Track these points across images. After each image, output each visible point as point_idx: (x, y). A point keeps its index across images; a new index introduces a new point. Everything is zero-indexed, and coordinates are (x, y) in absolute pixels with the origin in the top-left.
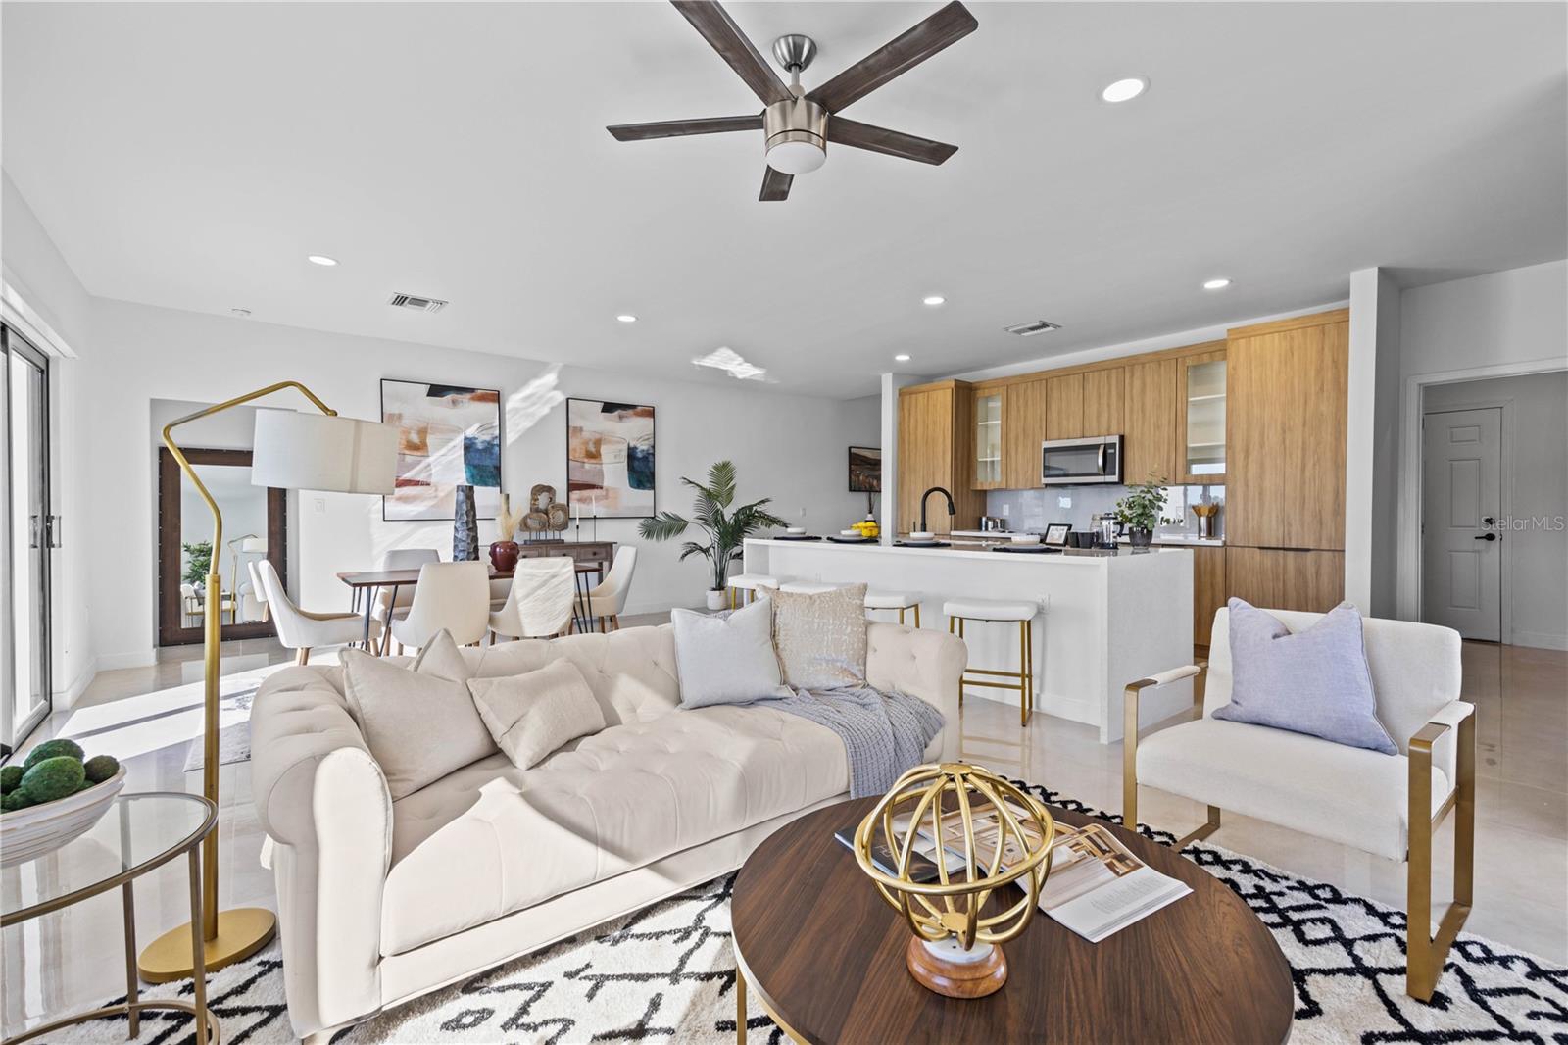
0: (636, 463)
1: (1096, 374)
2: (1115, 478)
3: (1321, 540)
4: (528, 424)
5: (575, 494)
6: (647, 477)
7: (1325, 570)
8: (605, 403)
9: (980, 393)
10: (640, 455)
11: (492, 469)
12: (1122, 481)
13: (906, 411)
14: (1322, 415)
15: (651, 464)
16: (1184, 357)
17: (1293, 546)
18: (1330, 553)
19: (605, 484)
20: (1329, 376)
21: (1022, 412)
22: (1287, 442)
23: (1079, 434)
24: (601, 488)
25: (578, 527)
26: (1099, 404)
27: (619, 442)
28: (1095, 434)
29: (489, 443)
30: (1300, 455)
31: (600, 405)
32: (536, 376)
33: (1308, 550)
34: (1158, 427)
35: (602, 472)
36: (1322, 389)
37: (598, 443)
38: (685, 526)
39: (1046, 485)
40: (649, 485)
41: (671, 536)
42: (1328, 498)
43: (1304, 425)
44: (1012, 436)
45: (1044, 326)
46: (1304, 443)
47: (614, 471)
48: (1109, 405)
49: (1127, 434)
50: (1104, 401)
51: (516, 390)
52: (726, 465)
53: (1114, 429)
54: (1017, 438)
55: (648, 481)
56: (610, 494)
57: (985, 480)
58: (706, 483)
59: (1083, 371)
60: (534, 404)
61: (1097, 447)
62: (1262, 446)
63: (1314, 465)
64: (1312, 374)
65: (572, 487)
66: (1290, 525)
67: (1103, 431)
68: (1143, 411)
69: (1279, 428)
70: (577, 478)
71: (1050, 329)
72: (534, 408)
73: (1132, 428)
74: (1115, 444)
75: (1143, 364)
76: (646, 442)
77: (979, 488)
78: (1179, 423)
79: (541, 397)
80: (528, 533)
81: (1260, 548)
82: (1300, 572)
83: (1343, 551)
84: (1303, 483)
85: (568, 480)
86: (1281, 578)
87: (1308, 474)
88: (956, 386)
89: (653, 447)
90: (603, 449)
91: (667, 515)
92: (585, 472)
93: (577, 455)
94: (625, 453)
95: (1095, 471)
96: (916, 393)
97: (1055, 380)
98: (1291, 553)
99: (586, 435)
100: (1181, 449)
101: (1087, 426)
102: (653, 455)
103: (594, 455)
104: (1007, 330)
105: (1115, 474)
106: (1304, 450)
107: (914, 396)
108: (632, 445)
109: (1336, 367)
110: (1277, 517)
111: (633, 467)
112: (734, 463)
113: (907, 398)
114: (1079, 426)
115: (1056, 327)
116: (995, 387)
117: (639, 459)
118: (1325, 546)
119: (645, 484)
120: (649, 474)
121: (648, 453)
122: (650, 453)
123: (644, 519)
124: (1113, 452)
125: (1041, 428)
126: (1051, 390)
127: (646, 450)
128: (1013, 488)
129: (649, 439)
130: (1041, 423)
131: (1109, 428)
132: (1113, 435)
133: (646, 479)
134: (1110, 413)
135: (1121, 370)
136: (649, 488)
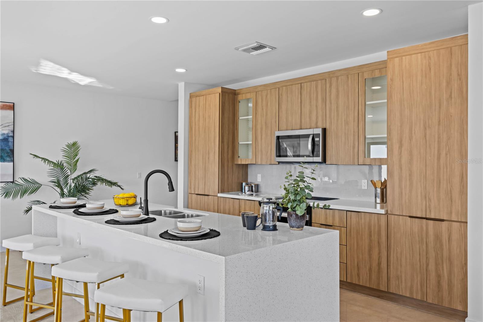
1: (309, 84)
2: (319, 159)
3: (451, 213)
6: (8, 153)
7: (455, 236)
9: (240, 97)
12: (324, 161)
13: (193, 108)
14: (451, 116)
15: (10, 144)
16: (363, 73)
17: (433, 217)
18: (458, 223)
20: (455, 85)
21: (264, 110)
22: (428, 136)
23: (298, 127)
26: (311, 105)
28: (308, 127)
30: (436, 146)
33: (443, 220)
34: (347, 123)
36: (451, 96)
38: (38, 188)
39: (279, 163)
40: (8, 159)
41: (26, 195)
42: (456, 180)
43: (439, 124)
44: (259, 127)
45: (261, 47)
46: (439, 138)
48: (317, 106)
49: (327, 127)
50: (313, 103)
52: (74, 144)
53: (320, 124)
54: (262, 129)
55: (9, 156)
57: (244, 157)
58: (59, 157)
59: (300, 82)
61: (307, 136)
62: (411, 139)
63: (446, 154)
64: (444, 84)
66: (430, 200)
67: (313, 125)
68: (337, 111)
69: (422, 126)
71: (267, 49)
73: (331, 123)
74: (319, 134)
75: (337, 77)
76: (7, 128)
77: (239, 163)
78: (361, 119)
81: (411, 217)
82: (438, 237)
83: (467, 223)
84: (439, 168)
86: (425, 240)
87: (442, 161)
88: (222, 91)
89: (13, 132)
91: (25, 180)
95: (308, 154)
96: (199, 96)
97: (284, 88)
98: (431, 222)
100: (362, 139)
101: (303, 121)
102: (13, 137)
104: (237, 49)
105: (319, 157)
106: (439, 142)
107: (198, 98)
109: (460, 79)
110: (421, 193)
112: (79, 143)
113: (194, 99)
114: (298, 121)
115: (273, 48)
116: (249, 93)
118: (454, 218)
119: (5, 158)
120: (9, 151)
121: (8, 136)
122: (10, 136)
123: (4, 183)
124: (318, 140)
125: (276, 122)
126: (282, 95)
127: (7, 134)
128: (260, 163)
129: (10, 126)
130: (276, 118)
131: (317, 123)
132: (319, 128)
133: (6, 155)
134: (317, 112)
135: (324, 81)
136: (9, 161)
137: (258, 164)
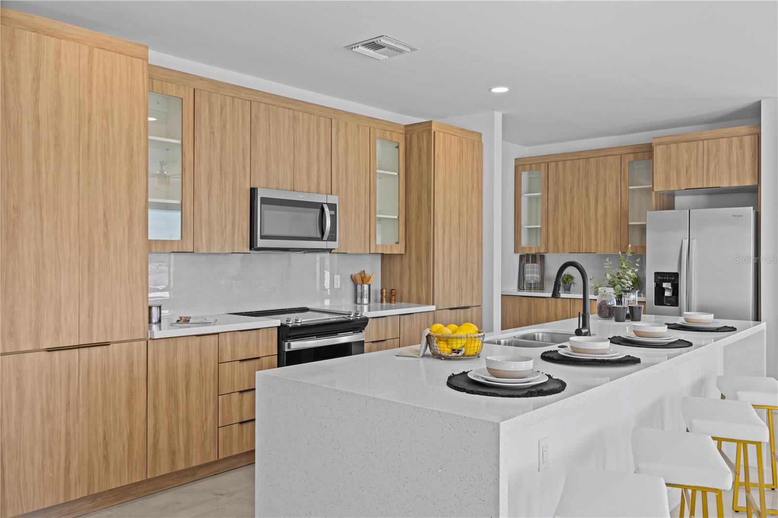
1: (306, 115)
2: (336, 245)
16: (375, 128)
23: (289, 187)
26: (309, 154)
28: (306, 190)
34: (358, 193)
44: (203, 170)
48: (318, 158)
50: (313, 150)
53: (323, 188)
54: (210, 175)
61: (309, 205)
66: (462, 288)
67: (314, 188)
74: (336, 205)
75: (346, 122)
78: (372, 192)
100: (373, 218)
101: (297, 177)
105: (335, 240)
114: (289, 176)
116: (172, 82)
124: (334, 214)
125: (244, 168)
126: (257, 117)
128: (205, 251)
130: (244, 160)
131: (318, 185)
132: (321, 194)
134: (319, 167)
135: (328, 121)
137: (201, 251)
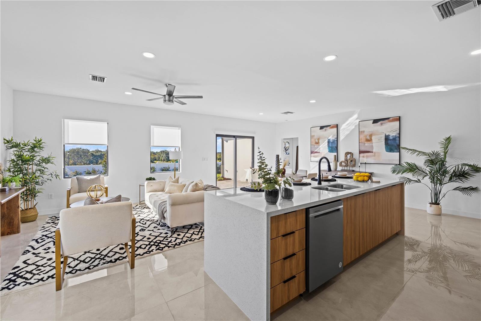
0: (389, 142)
4: (347, 133)
5: (362, 155)
8: (374, 120)
10: (391, 138)
11: (335, 148)
15: (398, 141)
19: (374, 151)
24: (372, 152)
25: (359, 166)
27: (381, 134)
29: (334, 140)
31: (372, 121)
32: (351, 116)
35: (373, 146)
37: (371, 136)
40: (396, 150)
47: (379, 145)
51: (344, 122)
55: (396, 149)
56: (376, 154)
60: (350, 126)
65: (361, 152)
70: (363, 149)
72: (350, 127)
76: (395, 132)
79: (352, 123)
80: (342, 167)
85: (359, 150)
89: (399, 134)
90: (373, 138)
92: (366, 146)
93: (362, 141)
94: (384, 138)
99: (366, 133)
102: (399, 137)
103: (370, 140)
108: (387, 134)
111: (388, 143)
117: (390, 140)
119: (394, 150)
120: (396, 146)
121: (396, 137)
122: (397, 137)
123: (395, 165)
127: (395, 136)
129: (397, 131)
133: (395, 148)
136: (396, 152)
